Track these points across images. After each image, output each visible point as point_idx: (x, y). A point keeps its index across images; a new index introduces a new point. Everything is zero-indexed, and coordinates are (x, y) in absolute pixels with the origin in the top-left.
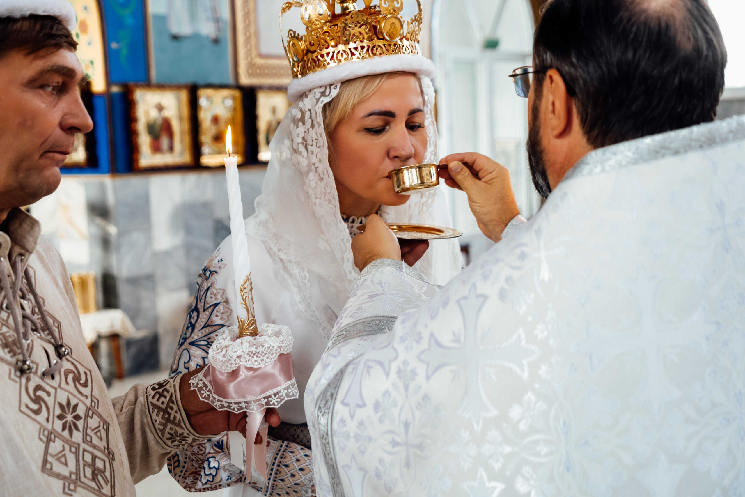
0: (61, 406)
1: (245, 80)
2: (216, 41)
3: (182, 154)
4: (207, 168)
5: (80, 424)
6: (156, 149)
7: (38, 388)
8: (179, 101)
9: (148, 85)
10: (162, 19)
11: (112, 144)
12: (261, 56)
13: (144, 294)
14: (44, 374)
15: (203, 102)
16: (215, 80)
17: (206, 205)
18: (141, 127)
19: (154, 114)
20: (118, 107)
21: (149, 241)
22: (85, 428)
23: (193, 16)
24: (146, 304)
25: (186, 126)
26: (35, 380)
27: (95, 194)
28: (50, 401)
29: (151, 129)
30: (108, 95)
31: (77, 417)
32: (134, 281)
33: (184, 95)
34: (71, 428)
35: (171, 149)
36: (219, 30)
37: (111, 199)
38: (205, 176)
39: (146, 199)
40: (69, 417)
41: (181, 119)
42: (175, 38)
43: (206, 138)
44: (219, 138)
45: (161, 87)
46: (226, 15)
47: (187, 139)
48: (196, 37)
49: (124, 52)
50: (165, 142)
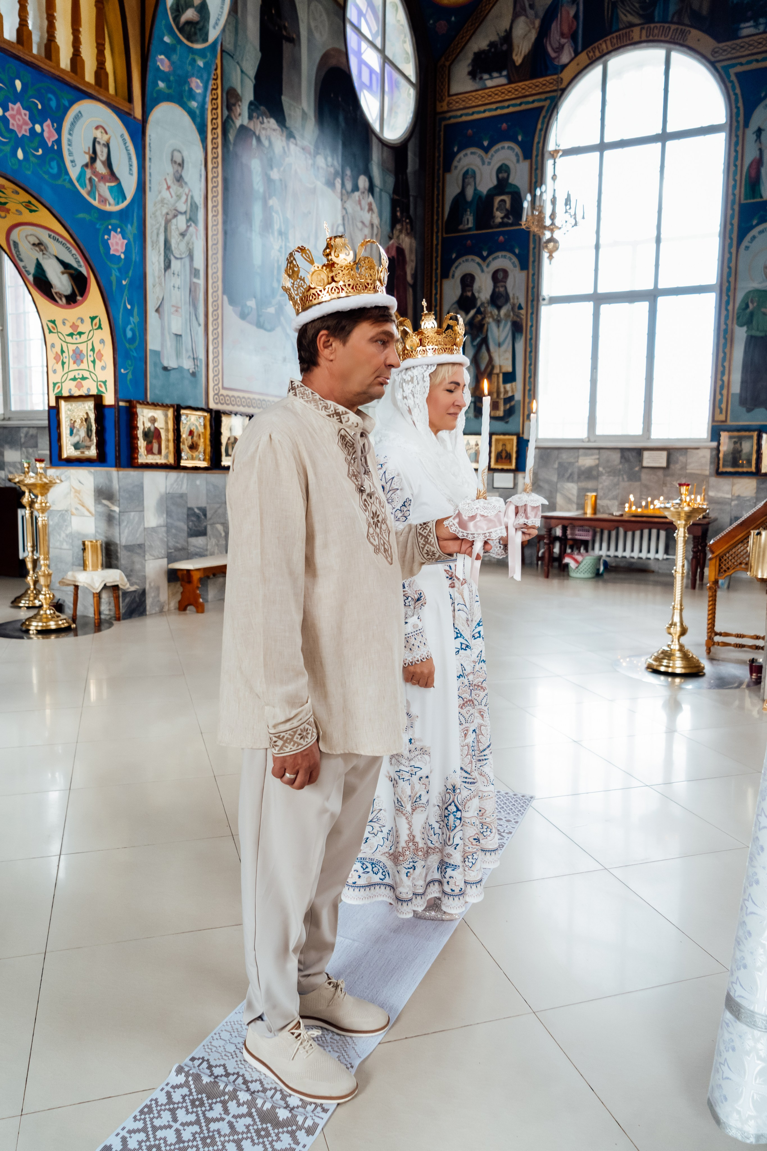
0: (373, 513)
1: (212, 406)
2: (194, 374)
3: (167, 457)
4: (185, 468)
5: (379, 524)
6: (150, 451)
7: (365, 500)
8: (166, 416)
9: (146, 403)
10: (157, 354)
11: (118, 444)
12: (224, 388)
13: (137, 559)
14: (368, 495)
15: (183, 418)
16: (191, 403)
17: (182, 496)
18: (140, 433)
19: (148, 425)
20: (124, 418)
21: (142, 519)
22: (381, 528)
23: (178, 354)
24: (138, 566)
25: (171, 436)
26: (365, 496)
27: (102, 481)
28: (369, 508)
29: (147, 435)
30: (115, 407)
31: (378, 521)
32: (129, 548)
33: (170, 413)
34: (376, 525)
35: (160, 452)
36: (196, 366)
37: (116, 486)
38: (182, 474)
39: (141, 487)
40: (376, 520)
41: (167, 430)
42: (165, 369)
43: (185, 447)
44: (193, 447)
45: (155, 405)
46: (202, 356)
47: (171, 445)
48: (180, 369)
49: (130, 376)
50: (155, 446)
